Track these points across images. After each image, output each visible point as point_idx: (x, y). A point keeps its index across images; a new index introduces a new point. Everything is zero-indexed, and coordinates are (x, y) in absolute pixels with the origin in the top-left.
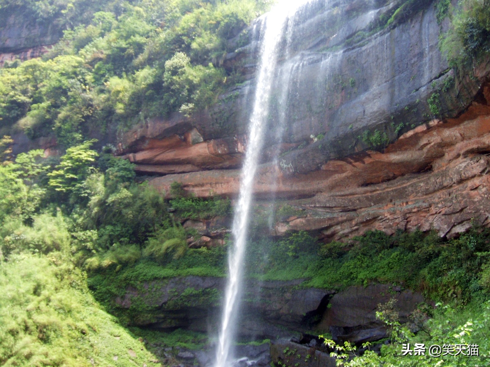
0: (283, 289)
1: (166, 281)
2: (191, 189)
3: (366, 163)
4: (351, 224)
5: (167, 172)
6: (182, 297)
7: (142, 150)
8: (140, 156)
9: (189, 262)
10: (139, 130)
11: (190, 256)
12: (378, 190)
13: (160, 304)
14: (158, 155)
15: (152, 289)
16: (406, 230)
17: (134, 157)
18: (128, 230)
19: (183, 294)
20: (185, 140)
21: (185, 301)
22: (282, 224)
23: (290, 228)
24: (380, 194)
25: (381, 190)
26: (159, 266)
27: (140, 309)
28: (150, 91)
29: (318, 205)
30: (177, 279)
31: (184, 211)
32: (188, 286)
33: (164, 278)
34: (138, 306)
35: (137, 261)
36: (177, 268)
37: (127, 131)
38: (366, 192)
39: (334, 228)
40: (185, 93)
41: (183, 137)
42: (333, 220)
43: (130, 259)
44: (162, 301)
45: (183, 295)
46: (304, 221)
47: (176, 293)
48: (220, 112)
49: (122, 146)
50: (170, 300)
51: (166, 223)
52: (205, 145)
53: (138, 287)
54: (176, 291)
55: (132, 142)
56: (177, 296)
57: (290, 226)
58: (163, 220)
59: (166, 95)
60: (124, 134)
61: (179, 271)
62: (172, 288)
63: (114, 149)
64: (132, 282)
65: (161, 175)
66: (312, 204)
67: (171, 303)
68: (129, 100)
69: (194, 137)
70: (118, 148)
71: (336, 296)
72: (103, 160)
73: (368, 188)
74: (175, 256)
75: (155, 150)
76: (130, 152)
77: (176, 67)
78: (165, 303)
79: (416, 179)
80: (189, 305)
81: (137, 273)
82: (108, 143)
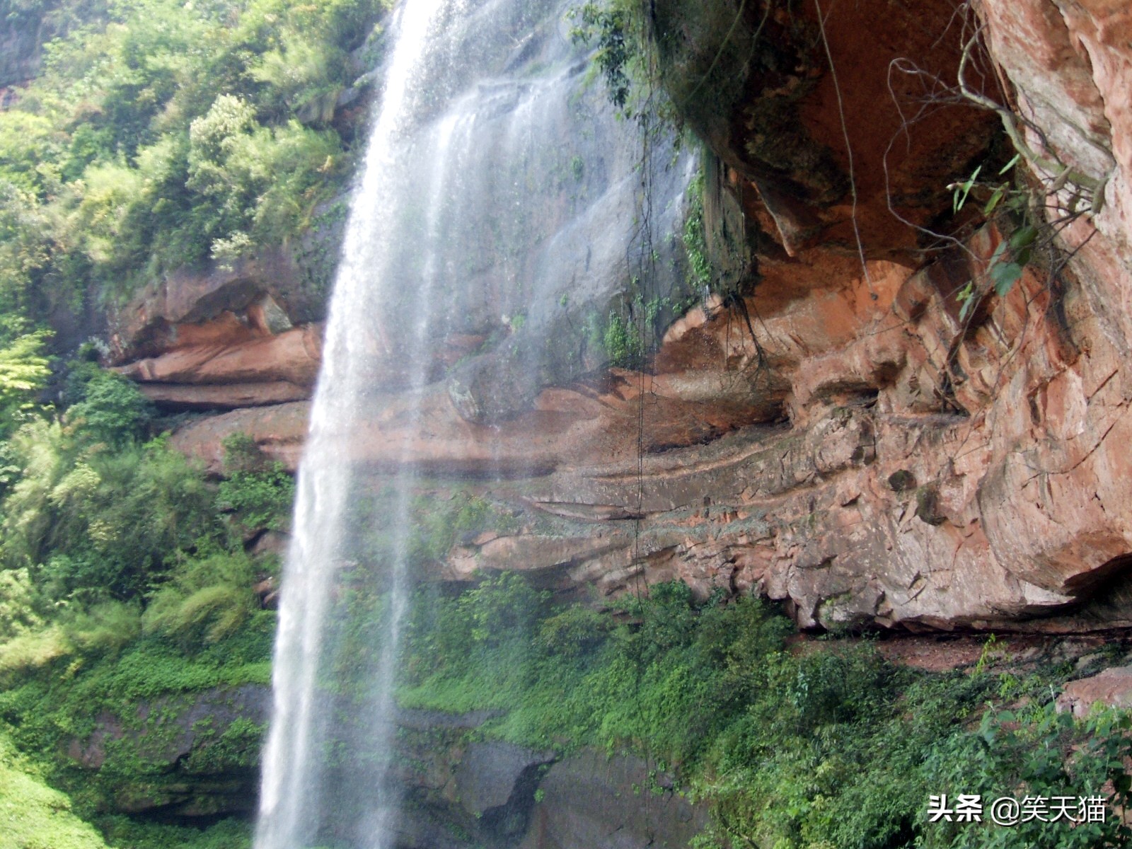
0: (443, 736)
1: (189, 697)
2: (277, 449)
3: (627, 397)
4: (624, 558)
5: (237, 402)
6: (225, 742)
7: (170, 350)
8: (165, 366)
9: (250, 648)
10: (148, 302)
11: (254, 630)
12: (681, 467)
13: (174, 760)
14: (202, 363)
15: (157, 719)
16: (735, 590)
17: (151, 369)
18: (115, 563)
19: (227, 733)
20: (253, 323)
21: (232, 752)
22: (465, 552)
23: (483, 564)
24: (687, 477)
25: (689, 467)
26: (181, 656)
27: (126, 772)
28: (161, 201)
29: (557, 500)
30: (217, 692)
31: (249, 511)
32: (240, 712)
33: (186, 690)
34: (120, 763)
35: (126, 646)
36: (221, 663)
37: (125, 306)
38: (657, 471)
39: (586, 564)
40: (230, 204)
41: (245, 318)
42: (581, 545)
43: (106, 640)
44: (176, 751)
45: (224, 737)
46: (514, 545)
47: (211, 732)
48: (316, 252)
49: (120, 343)
50: (197, 748)
51: (202, 543)
52: (297, 335)
53: (123, 713)
54: (210, 726)
55: (138, 333)
56: (214, 738)
57: (482, 557)
58: (196, 536)
59: (195, 211)
60: (120, 311)
61: (225, 672)
62: (203, 717)
63: (106, 350)
64: (109, 701)
65: (223, 409)
66: (544, 494)
67: (199, 755)
68: (122, 225)
69: (272, 317)
70: (114, 349)
71: (556, 770)
72: (77, 380)
73: (661, 461)
74: (213, 634)
75: (196, 350)
76: (143, 357)
77: (214, 135)
78: (185, 756)
79: (757, 445)
80: (241, 762)
81: (121, 676)
82: (92, 334)
